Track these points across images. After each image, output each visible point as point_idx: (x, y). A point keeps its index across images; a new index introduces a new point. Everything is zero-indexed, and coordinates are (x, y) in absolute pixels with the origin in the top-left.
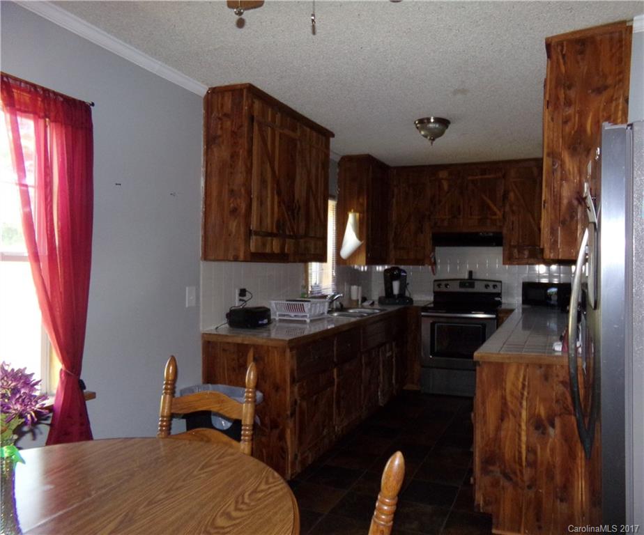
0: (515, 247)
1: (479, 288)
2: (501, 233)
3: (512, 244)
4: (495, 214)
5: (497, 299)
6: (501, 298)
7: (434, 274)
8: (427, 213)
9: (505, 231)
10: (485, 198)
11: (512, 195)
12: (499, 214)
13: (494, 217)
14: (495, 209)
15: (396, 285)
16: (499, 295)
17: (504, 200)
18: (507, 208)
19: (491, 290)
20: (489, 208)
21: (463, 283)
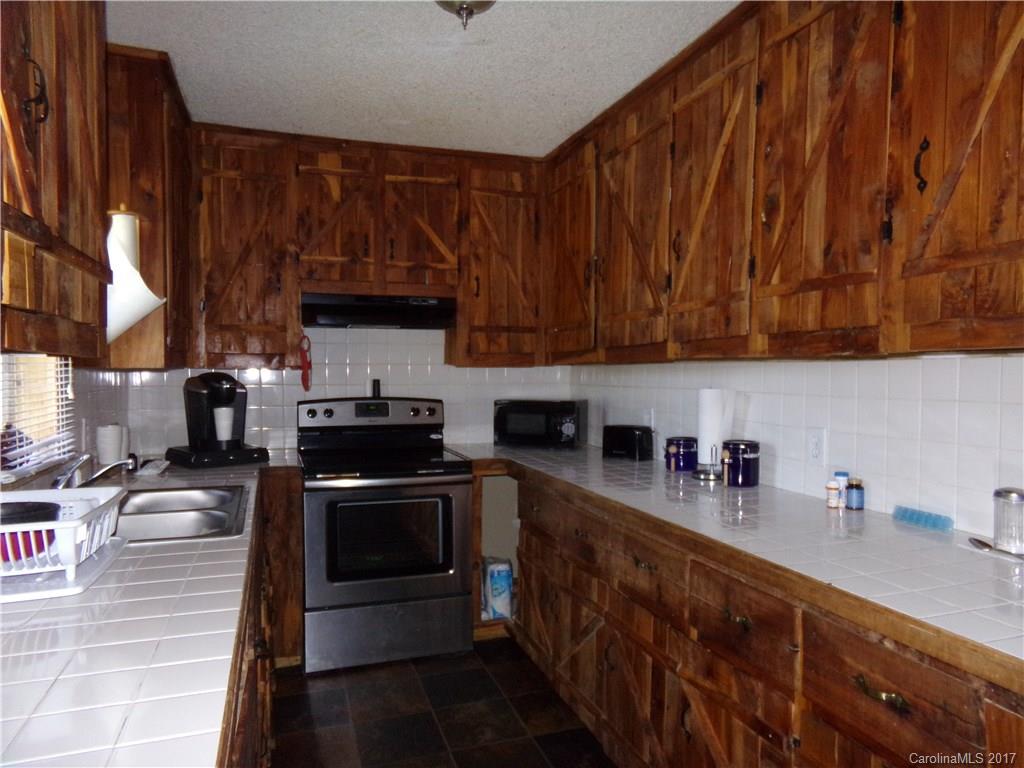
0: (480, 329)
1: (397, 416)
2: (454, 300)
3: (476, 323)
4: (442, 260)
5: (433, 436)
6: (441, 433)
7: (307, 387)
8: (292, 248)
9: (460, 298)
10: (422, 224)
11: (475, 222)
12: (452, 259)
13: (441, 266)
14: (443, 249)
15: (224, 418)
16: (438, 428)
17: (459, 231)
18: (464, 249)
19: (424, 418)
20: (430, 246)
21: (363, 407)
